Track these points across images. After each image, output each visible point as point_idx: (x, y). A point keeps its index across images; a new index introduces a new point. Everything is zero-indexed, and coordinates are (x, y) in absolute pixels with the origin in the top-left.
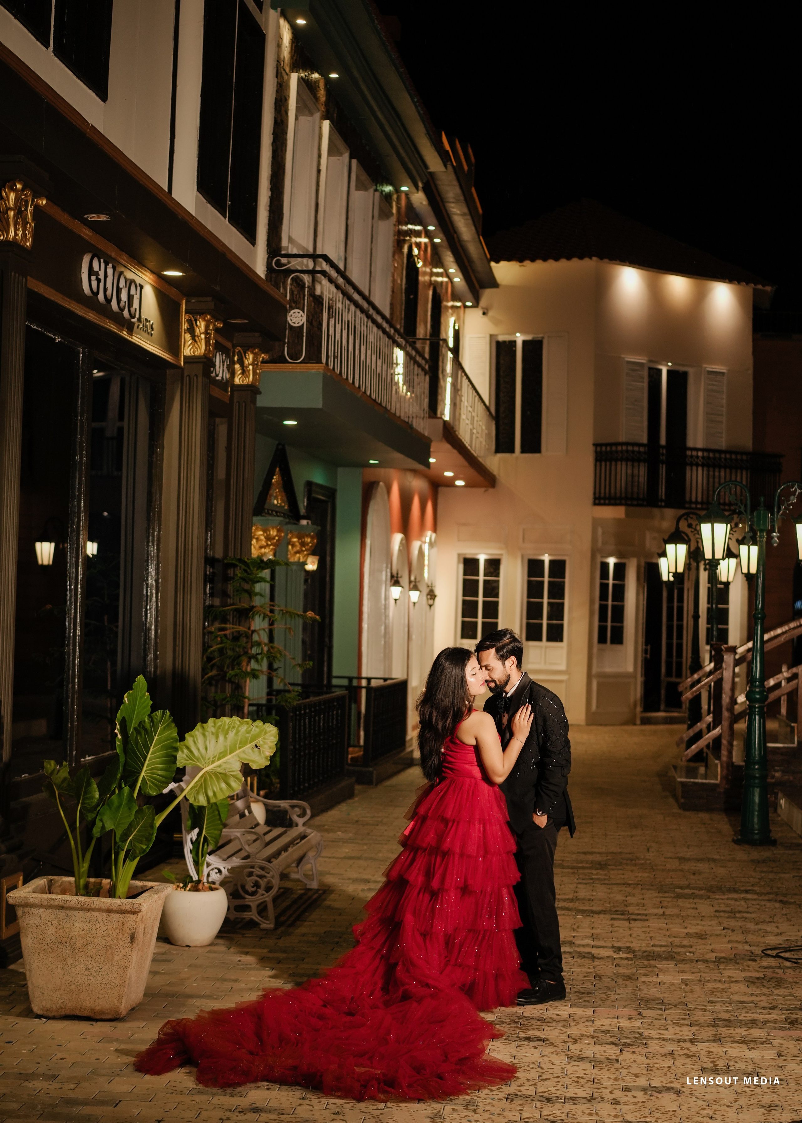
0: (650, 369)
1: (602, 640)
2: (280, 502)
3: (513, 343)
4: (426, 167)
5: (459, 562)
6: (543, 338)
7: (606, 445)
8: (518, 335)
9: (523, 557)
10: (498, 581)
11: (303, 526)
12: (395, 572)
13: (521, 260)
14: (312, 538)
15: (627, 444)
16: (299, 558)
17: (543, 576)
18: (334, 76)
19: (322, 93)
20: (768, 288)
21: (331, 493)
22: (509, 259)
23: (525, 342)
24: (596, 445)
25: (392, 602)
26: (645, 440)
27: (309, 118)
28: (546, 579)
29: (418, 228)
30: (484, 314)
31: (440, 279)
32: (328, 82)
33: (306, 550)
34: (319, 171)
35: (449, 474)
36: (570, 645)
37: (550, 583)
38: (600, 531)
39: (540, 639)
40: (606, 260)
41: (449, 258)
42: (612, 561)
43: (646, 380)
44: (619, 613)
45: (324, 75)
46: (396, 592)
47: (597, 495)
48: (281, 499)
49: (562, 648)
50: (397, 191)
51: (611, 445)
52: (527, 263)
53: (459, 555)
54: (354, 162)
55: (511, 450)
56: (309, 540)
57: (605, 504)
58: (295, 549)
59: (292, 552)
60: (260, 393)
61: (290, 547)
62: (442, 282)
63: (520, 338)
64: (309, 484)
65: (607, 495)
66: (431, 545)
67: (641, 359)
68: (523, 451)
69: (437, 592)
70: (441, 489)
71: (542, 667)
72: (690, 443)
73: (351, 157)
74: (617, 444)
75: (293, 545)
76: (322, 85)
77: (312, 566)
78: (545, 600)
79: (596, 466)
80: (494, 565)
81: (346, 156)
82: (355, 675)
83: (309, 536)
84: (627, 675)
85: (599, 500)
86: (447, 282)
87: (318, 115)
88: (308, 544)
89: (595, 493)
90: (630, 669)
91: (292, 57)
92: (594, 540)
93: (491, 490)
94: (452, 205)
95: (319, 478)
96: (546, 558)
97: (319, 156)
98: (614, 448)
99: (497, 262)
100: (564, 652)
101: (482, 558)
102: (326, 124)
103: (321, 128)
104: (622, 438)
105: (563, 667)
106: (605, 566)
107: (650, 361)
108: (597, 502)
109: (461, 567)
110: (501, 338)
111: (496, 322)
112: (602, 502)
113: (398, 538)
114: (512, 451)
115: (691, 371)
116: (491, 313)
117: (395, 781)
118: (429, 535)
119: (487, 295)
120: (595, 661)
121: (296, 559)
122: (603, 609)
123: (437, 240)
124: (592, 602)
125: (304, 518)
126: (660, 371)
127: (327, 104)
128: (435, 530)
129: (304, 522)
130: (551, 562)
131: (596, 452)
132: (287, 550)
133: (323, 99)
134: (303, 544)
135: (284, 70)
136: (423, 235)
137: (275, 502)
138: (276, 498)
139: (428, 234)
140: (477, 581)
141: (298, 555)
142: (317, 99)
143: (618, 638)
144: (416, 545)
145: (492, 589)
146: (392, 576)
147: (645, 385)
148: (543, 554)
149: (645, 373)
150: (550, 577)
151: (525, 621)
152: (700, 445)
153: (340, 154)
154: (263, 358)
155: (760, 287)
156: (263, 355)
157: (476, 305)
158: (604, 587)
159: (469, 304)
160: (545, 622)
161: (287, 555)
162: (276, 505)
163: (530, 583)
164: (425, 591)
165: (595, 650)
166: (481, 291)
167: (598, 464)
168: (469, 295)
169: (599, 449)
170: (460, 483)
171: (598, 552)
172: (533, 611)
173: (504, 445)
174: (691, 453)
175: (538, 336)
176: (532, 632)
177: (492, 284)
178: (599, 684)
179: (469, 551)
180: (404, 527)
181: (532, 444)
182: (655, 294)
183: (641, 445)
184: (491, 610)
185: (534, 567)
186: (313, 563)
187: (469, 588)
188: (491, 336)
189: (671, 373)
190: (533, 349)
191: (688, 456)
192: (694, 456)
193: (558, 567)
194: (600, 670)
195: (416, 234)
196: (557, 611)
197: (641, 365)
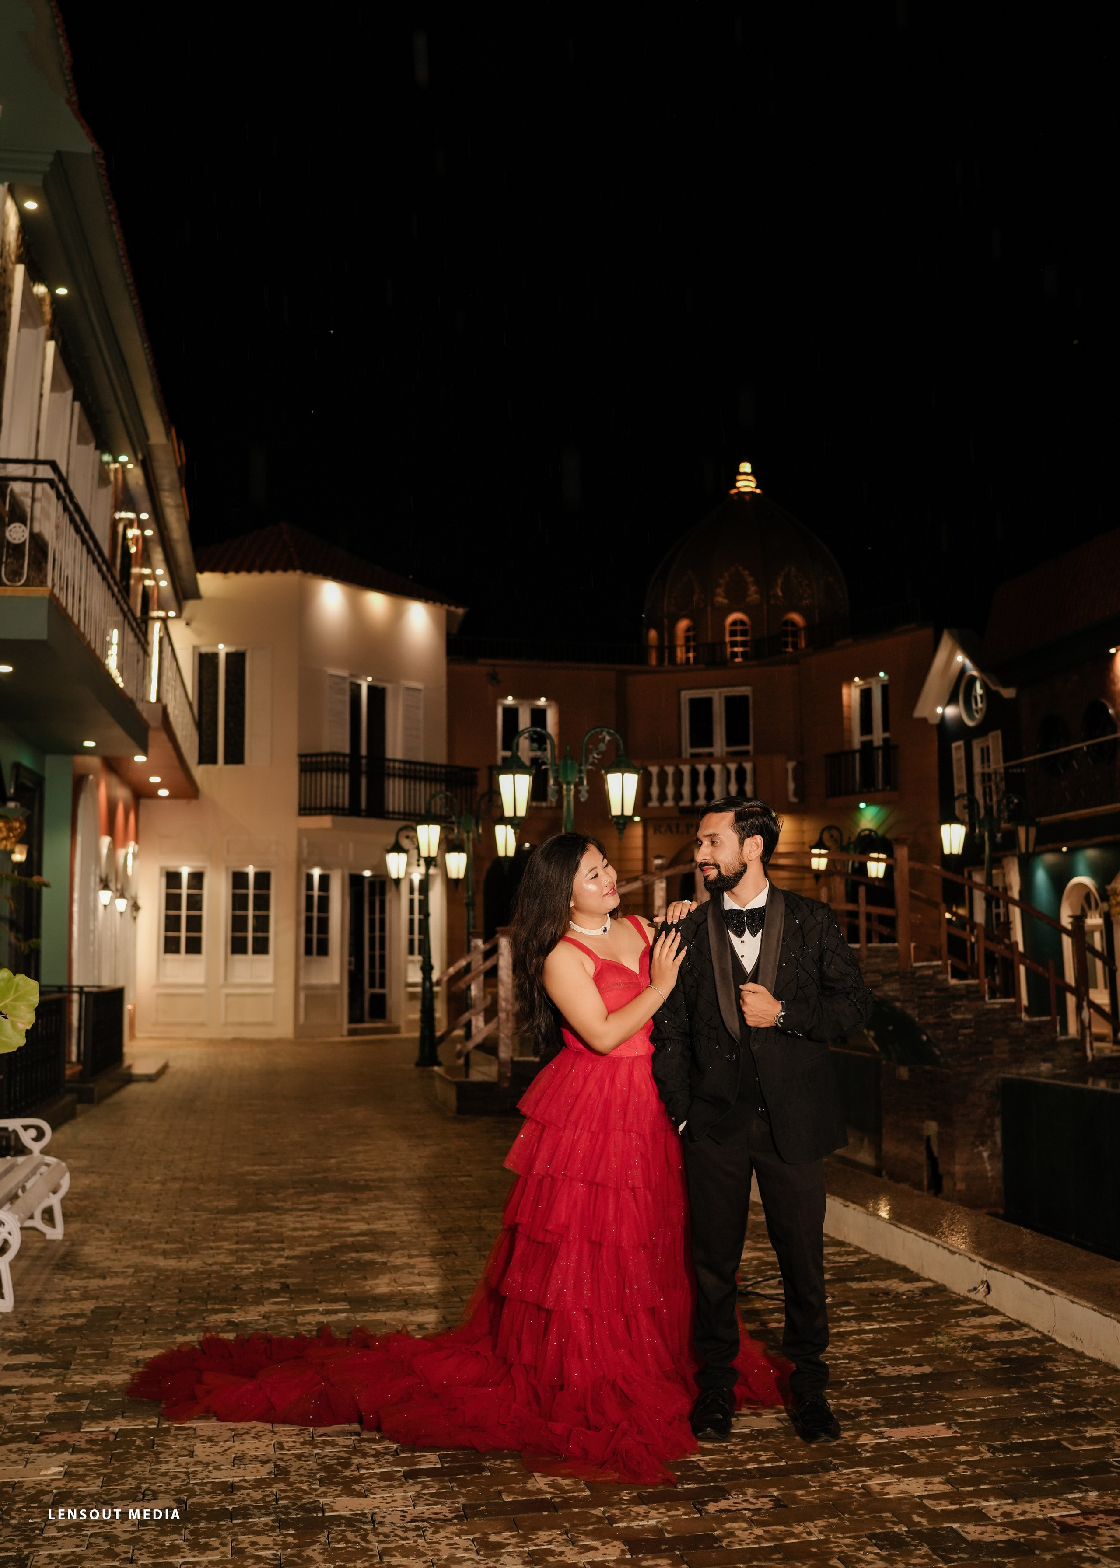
0: (352, 683)
1: (308, 952)
3: (216, 655)
4: (147, 437)
5: (161, 875)
6: (246, 650)
7: (311, 755)
8: (221, 646)
9: (227, 869)
10: (201, 895)
11: (10, 809)
12: (104, 876)
13: (225, 571)
14: (21, 823)
15: (333, 754)
16: (6, 846)
17: (247, 887)
18: (62, 291)
19: (47, 309)
20: (461, 611)
21: (39, 781)
22: (213, 570)
23: (228, 655)
24: (301, 756)
25: (101, 909)
26: (347, 750)
27: (33, 331)
28: (251, 892)
29: (131, 515)
30: (188, 624)
31: (147, 582)
32: (55, 299)
33: (14, 836)
34: (41, 395)
35: (155, 779)
36: (276, 958)
37: (255, 896)
38: (305, 842)
39: (245, 952)
40: (309, 574)
41: (158, 555)
42: (316, 872)
43: (347, 693)
44: (324, 924)
45: (51, 291)
46: (105, 896)
47: (302, 805)
49: (268, 960)
50: (115, 461)
51: (316, 755)
52: (231, 575)
53: (162, 868)
54: (77, 405)
55: (213, 760)
56: (17, 824)
57: (310, 815)
62: (149, 586)
63: (222, 649)
64: (17, 766)
65: (313, 805)
66: (135, 856)
67: (344, 673)
68: (227, 761)
69: (140, 903)
70: (143, 802)
71: (248, 980)
72: (389, 754)
73: (75, 399)
74: (321, 755)
76: (48, 300)
77: (19, 856)
78: (250, 913)
79: (300, 777)
80: (197, 879)
81: (69, 394)
82: (65, 983)
83: (16, 820)
84: (334, 987)
85: (305, 810)
86: (153, 586)
87: (43, 330)
88: (16, 829)
89: (300, 804)
90: (336, 980)
91: (19, 247)
92: (300, 851)
93: (194, 802)
94: (167, 494)
95: (26, 761)
96: (251, 870)
97: (42, 379)
98: (319, 759)
99: (201, 572)
100: (271, 964)
101: (185, 872)
102: (51, 346)
103: (44, 348)
104: (326, 749)
105: (269, 980)
106: (310, 877)
107: (352, 675)
108: (302, 812)
109: (164, 881)
110: (204, 650)
111: (199, 633)
112: (307, 812)
113: (106, 841)
114: (215, 762)
115: (389, 687)
116: (193, 624)
117: (117, 1097)
118: (132, 847)
119: (190, 606)
120: (302, 973)
121: (2, 847)
122: (309, 920)
123: (149, 533)
124: (298, 913)
125: (12, 799)
126: (359, 687)
127: (54, 323)
128: (136, 842)
129: (12, 805)
130: (257, 875)
131: (301, 763)
133: (48, 317)
134: (10, 829)
135: (10, 256)
136: (136, 525)
139: (142, 525)
140: (180, 895)
141: (4, 842)
142: (42, 313)
143: (323, 949)
144: (121, 853)
145: (195, 903)
146: (101, 880)
147: (347, 698)
148: (247, 866)
149: (347, 687)
150: (255, 888)
151: (230, 934)
152: (399, 756)
153: (64, 390)
155: (452, 608)
157: (178, 616)
158: (309, 898)
159: (172, 614)
160: (250, 934)
163: (235, 897)
164: (131, 903)
165: (302, 962)
166: (184, 603)
167: (303, 774)
168: (173, 603)
169: (303, 760)
170: (163, 792)
171: (303, 863)
172: (238, 924)
173: (207, 756)
174: (391, 764)
175: (241, 648)
176: (238, 947)
177: (196, 594)
178: (307, 998)
179: (172, 864)
180: (111, 831)
181: (235, 755)
182: (356, 610)
183: (344, 755)
184: (195, 924)
185: (239, 879)
186: (21, 853)
187: (172, 901)
188: (195, 648)
189: (370, 688)
190: (236, 661)
191: (389, 767)
192: (394, 768)
193: (263, 879)
194: (307, 982)
195: (129, 524)
196: (262, 924)
197: (343, 678)
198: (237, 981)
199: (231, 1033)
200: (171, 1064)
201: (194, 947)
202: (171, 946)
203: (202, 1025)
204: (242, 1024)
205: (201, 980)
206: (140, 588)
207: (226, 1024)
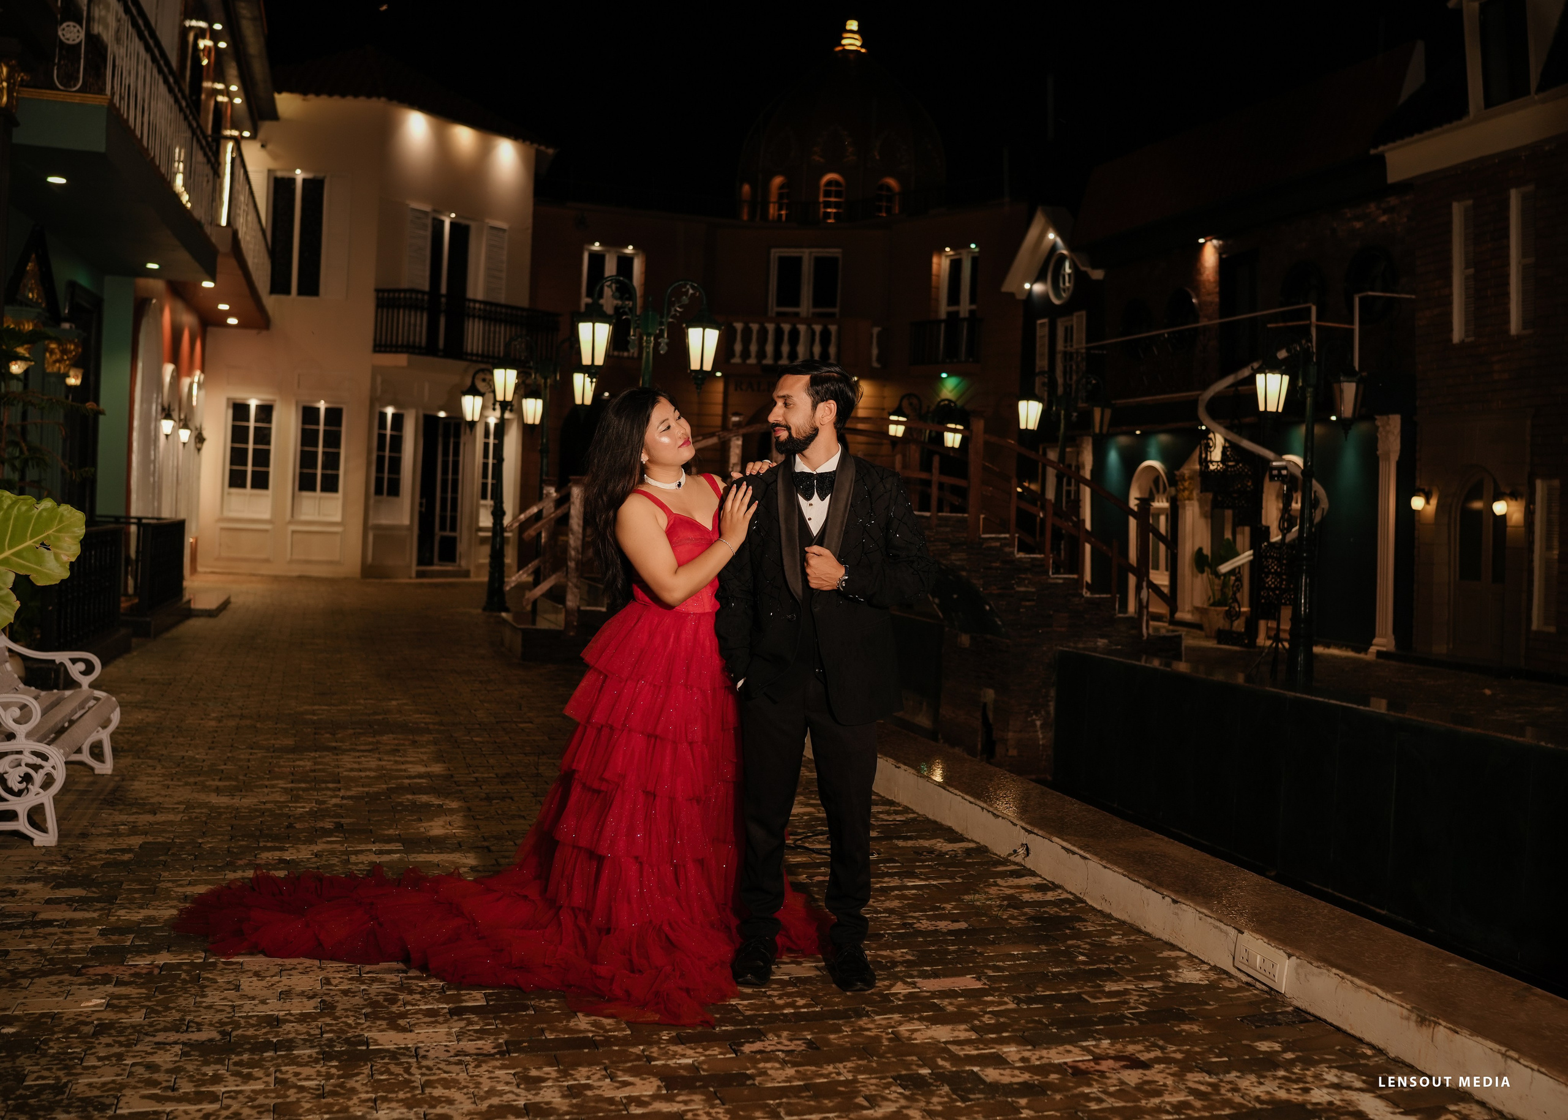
0: (434, 219)
1: (379, 491)
2: (35, 296)
3: (293, 181)
5: (228, 406)
6: (325, 177)
7: (389, 291)
8: (298, 171)
9: (297, 404)
10: (270, 429)
11: (64, 330)
12: (166, 406)
13: (305, 93)
14: (76, 346)
15: (412, 291)
16: (59, 368)
17: (318, 423)
20: (551, 151)
21: (98, 303)
22: (291, 90)
23: (304, 180)
24: (378, 291)
25: (162, 438)
26: (427, 288)
28: (321, 427)
29: (203, 24)
30: (263, 146)
31: (220, 98)
33: (68, 359)
35: (224, 307)
36: (345, 495)
37: (325, 431)
38: (379, 379)
39: (314, 489)
40: (394, 102)
41: (232, 71)
42: (390, 411)
43: (430, 229)
44: (396, 464)
46: (167, 426)
47: (378, 342)
48: (38, 294)
49: (337, 499)
51: (394, 291)
52: (311, 97)
53: (228, 399)
56: (72, 347)
57: (385, 352)
58: (54, 358)
59: (51, 361)
60: (17, 124)
61: (48, 355)
62: (222, 103)
63: (299, 174)
64: (72, 285)
65: (389, 342)
66: (200, 385)
67: (427, 208)
68: (301, 292)
69: (205, 434)
70: (211, 330)
71: (316, 518)
72: (470, 294)
74: (400, 291)
75: (52, 352)
77: (74, 380)
78: (320, 449)
79: (377, 312)
80: (265, 411)
82: (123, 513)
83: (71, 342)
84: (404, 528)
85: (381, 346)
86: (226, 103)
88: (71, 352)
89: (375, 340)
90: (406, 521)
92: (373, 388)
93: (264, 333)
95: (83, 280)
96: (322, 405)
98: (397, 295)
99: (280, 92)
100: (339, 503)
101: (253, 403)
104: (405, 284)
105: (338, 518)
106: (383, 416)
107: (435, 211)
108: (377, 349)
109: (230, 412)
110: (279, 174)
111: (274, 156)
112: (383, 349)
113: (169, 369)
114: (288, 292)
115: (473, 225)
116: (269, 147)
117: (175, 632)
118: (198, 376)
119: (266, 127)
120: (371, 513)
121: (55, 370)
122: (380, 460)
123: (222, 45)
124: (369, 452)
125: (66, 320)
126: (442, 222)
128: (203, 371)
129: (66, 326)
130: (327, 410)
131: (378, 298)
132: (44, 358)
134: (64, 352)
136: (208, 36)
137: (30, 295)
138: (31, 290)
139: (215, 36)
140: (248, 428)
141: (57, 365)
143: (394, 490)
144: (186, 382)
145: (263, 436)
146: (163, 409)
147: (428, 233)
148: (319, 401)
149: (429, 222)
150: (326, 424)
151: (298, 470)
152: (480, 296)
154: (22, 80)
155: (543, 148)
156: (22, 74)
157: (253, 137)
158: (382, 437)
159: (246, 134)
160: (319, 472)
161: (43, 364)
162: (31, 300)
163: (304, 431)
164: (195, 433)
165: (372, 501)
166: (260, 123)
167: (380, 310)
168: (248, 123)
169: (380, 295)
170: (232, 321)
171: (376, 402)
172: (307, 459)
173: (280, 286)
174: (472, 305)
175: (320, 175)
176: (306, 483)
177: (272, 114)
178: (375, 537)
179: (239, 395)
180: (175, 359)
181: (310, 286)
182: (442, 143)
183: (423, 293)
184: (262, 458)
185: (309, 414)
186: (76, 377)
187: (238, 434)
188: (269, 171)
189: (452, 224)
190: (313, 187)
191: (469, 307)
192: (474, 308)
193: (334, 415)
194: (376, 522)
195: (201, 33)
196: (332, 461)
197: (425, 213)
198: (303, 518)
199: (296, 571)
200: (233, 600)
201: (261, 482)
202: (236, 480)
203: (267, 561)
204: (308, 562)
205: (267, 516)
206: (212, 103)
207: (291, 561)
